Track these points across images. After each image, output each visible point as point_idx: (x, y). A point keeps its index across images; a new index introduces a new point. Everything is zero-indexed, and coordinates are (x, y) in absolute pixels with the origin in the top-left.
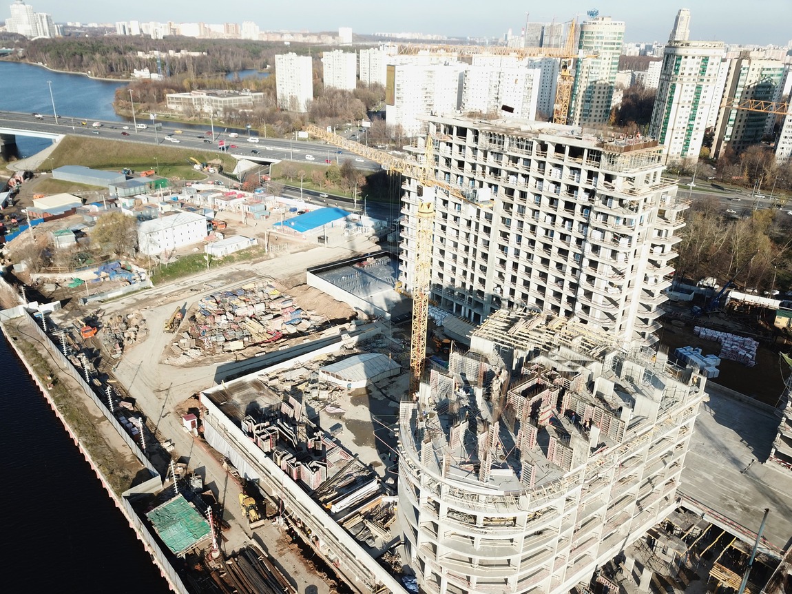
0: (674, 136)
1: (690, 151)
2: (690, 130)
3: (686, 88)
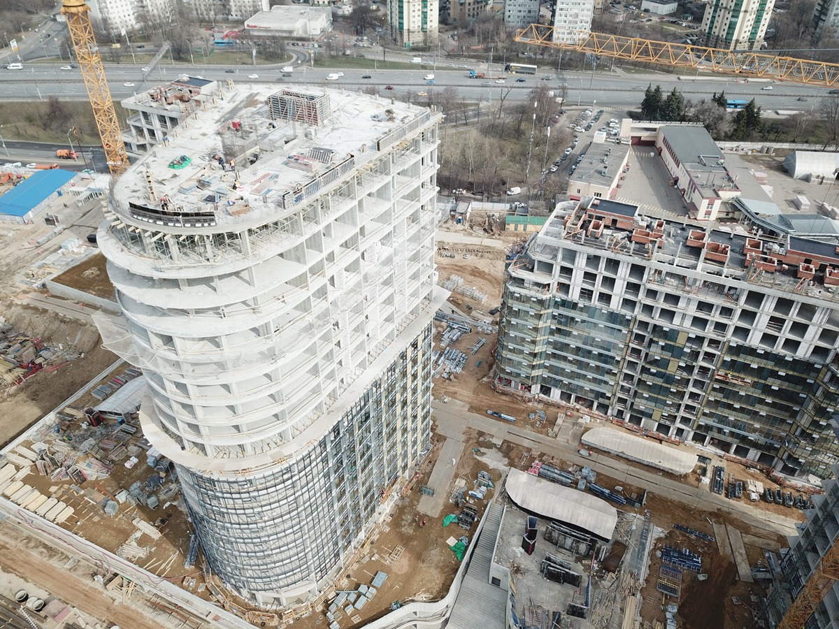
0: (412, 8)
1: (429, 24)
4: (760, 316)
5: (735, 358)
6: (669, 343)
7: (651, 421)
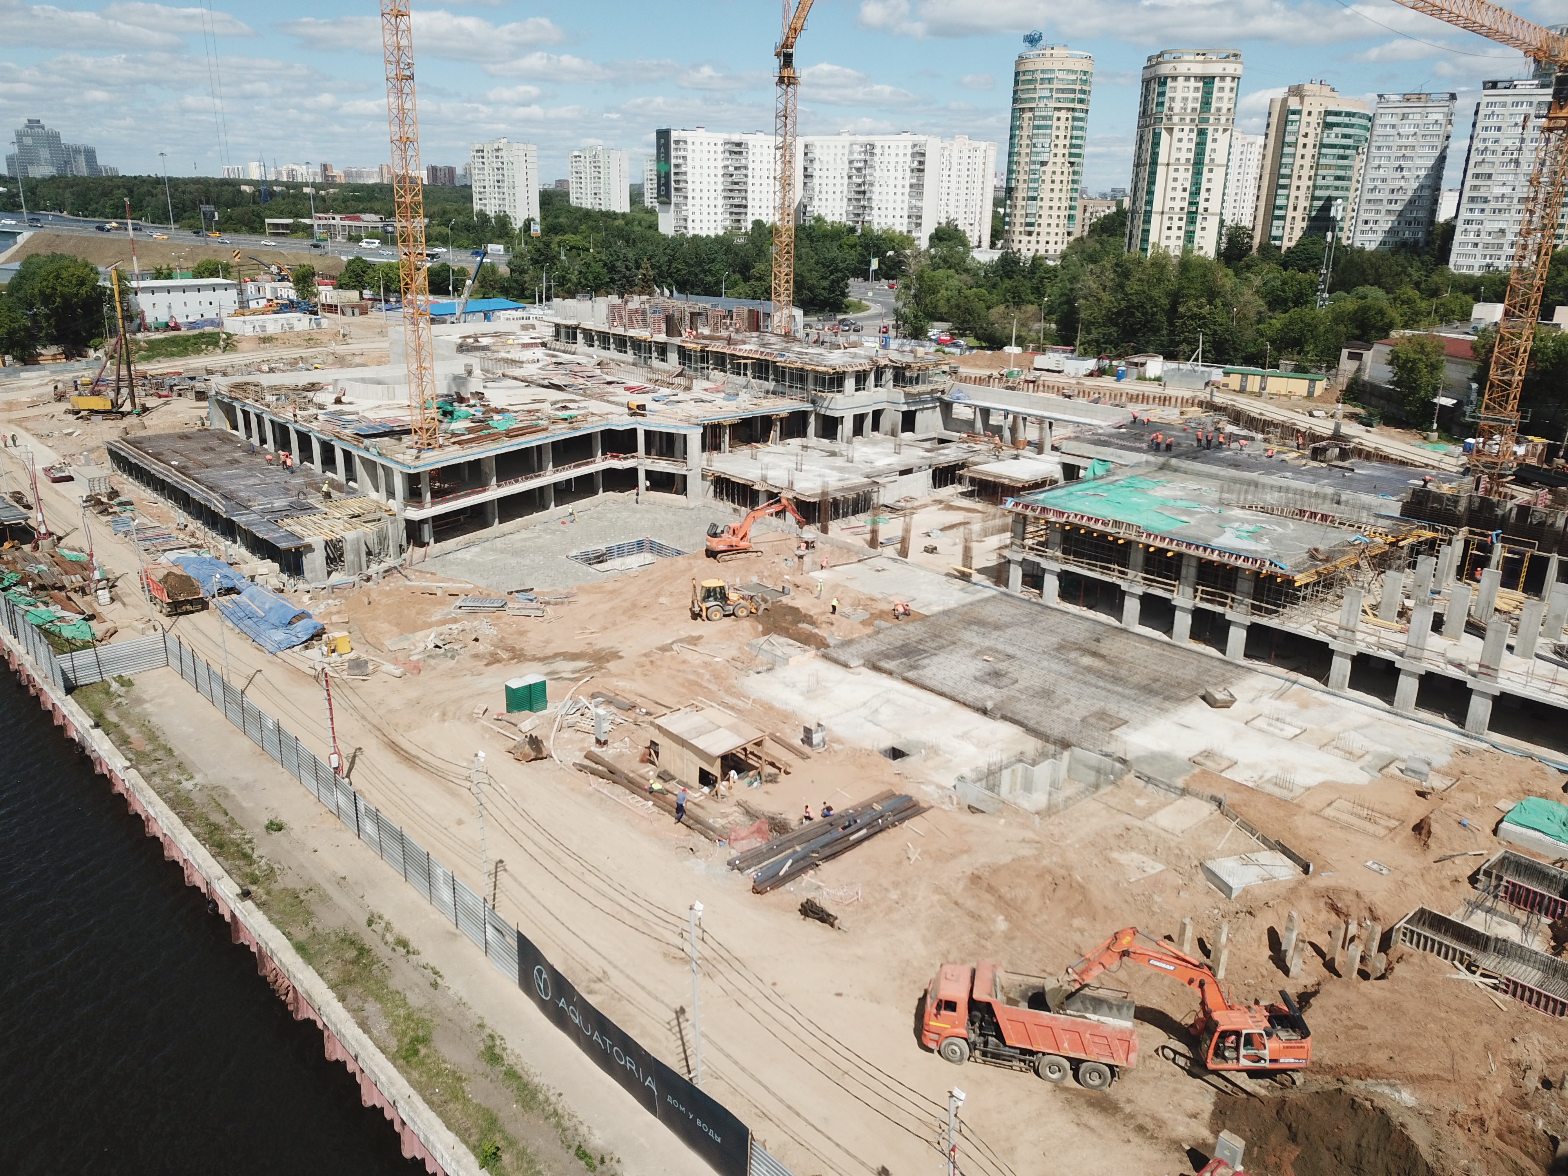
0: (1167, 223)
2: (1192, 213)
3: (1181, 135)
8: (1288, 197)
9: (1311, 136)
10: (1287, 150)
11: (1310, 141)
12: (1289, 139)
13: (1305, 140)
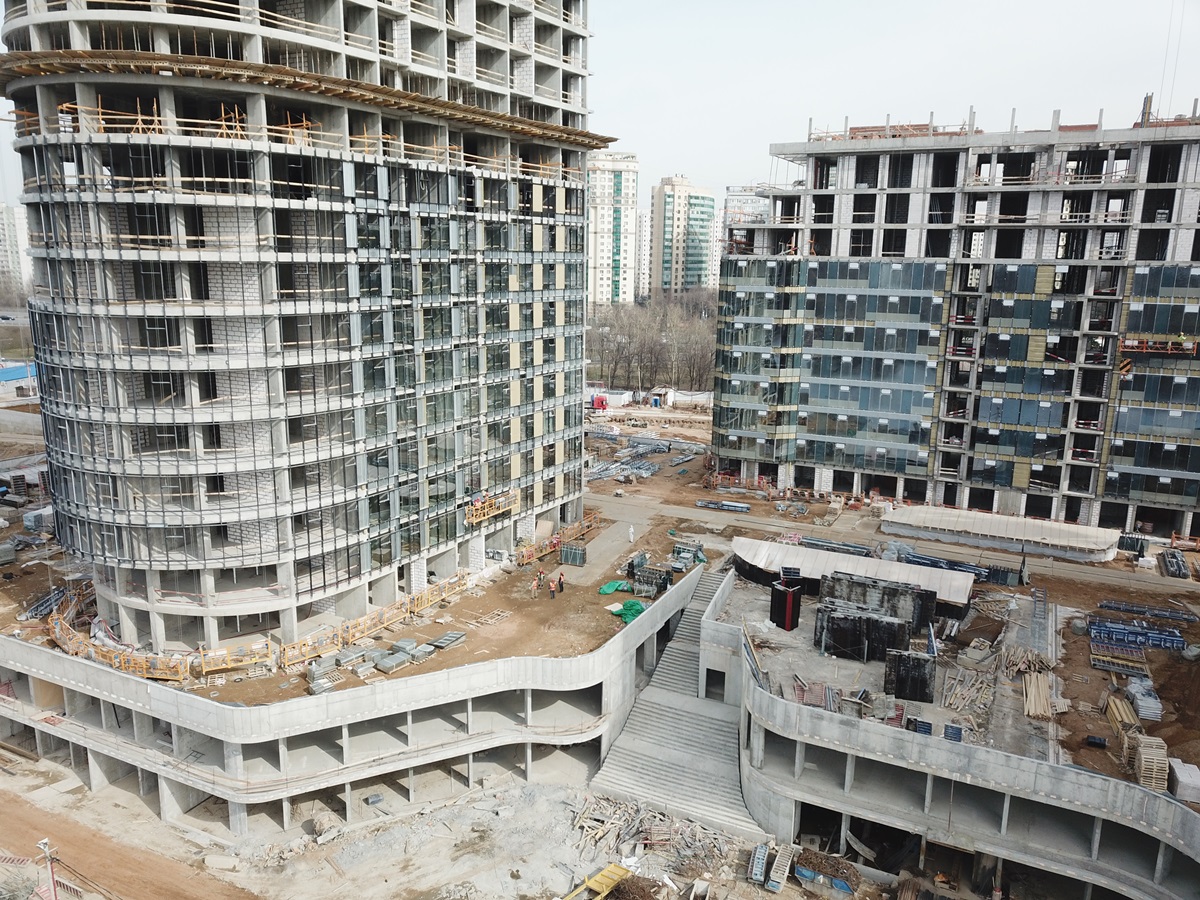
0: (599, 275)
1: (621, 296)
2: (616, 268)
3: (602, 212)
4: (1182, 195)
5: (1151, 301)
6: (1023, 297)
7: (1013, 494)
8: (671, 254)
9: (682, 212)
10: (668, 222)
11: (682, 216)
12: (669, 214)
13: (679, 216)
